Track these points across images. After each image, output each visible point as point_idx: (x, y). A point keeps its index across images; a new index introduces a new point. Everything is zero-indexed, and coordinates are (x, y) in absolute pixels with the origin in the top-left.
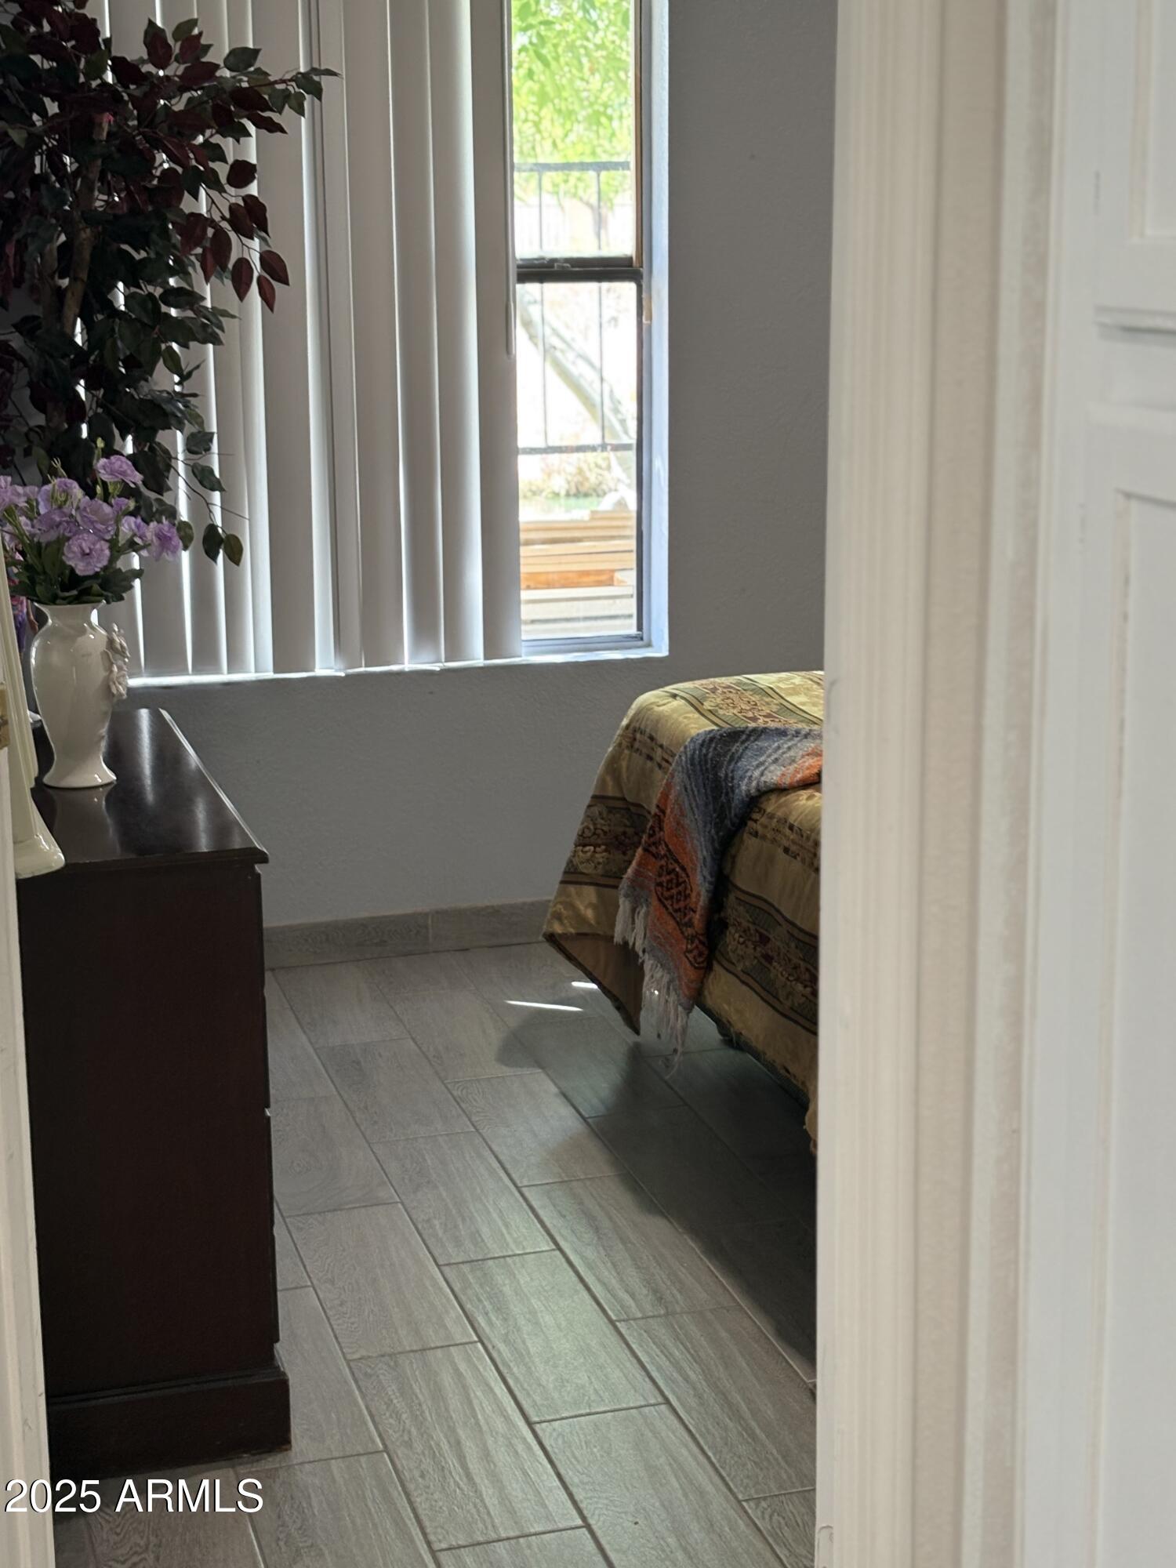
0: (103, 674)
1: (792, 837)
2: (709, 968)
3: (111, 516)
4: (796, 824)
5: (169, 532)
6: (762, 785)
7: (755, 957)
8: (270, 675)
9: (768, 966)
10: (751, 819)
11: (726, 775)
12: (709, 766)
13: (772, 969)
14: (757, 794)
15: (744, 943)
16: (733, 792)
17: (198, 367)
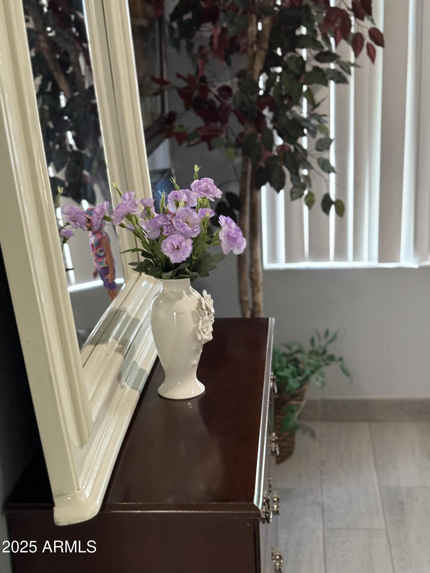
0: (193, 326)
3: (198, 221)
5: (236, 233)
8: (375, 264)
17: (323, 100)
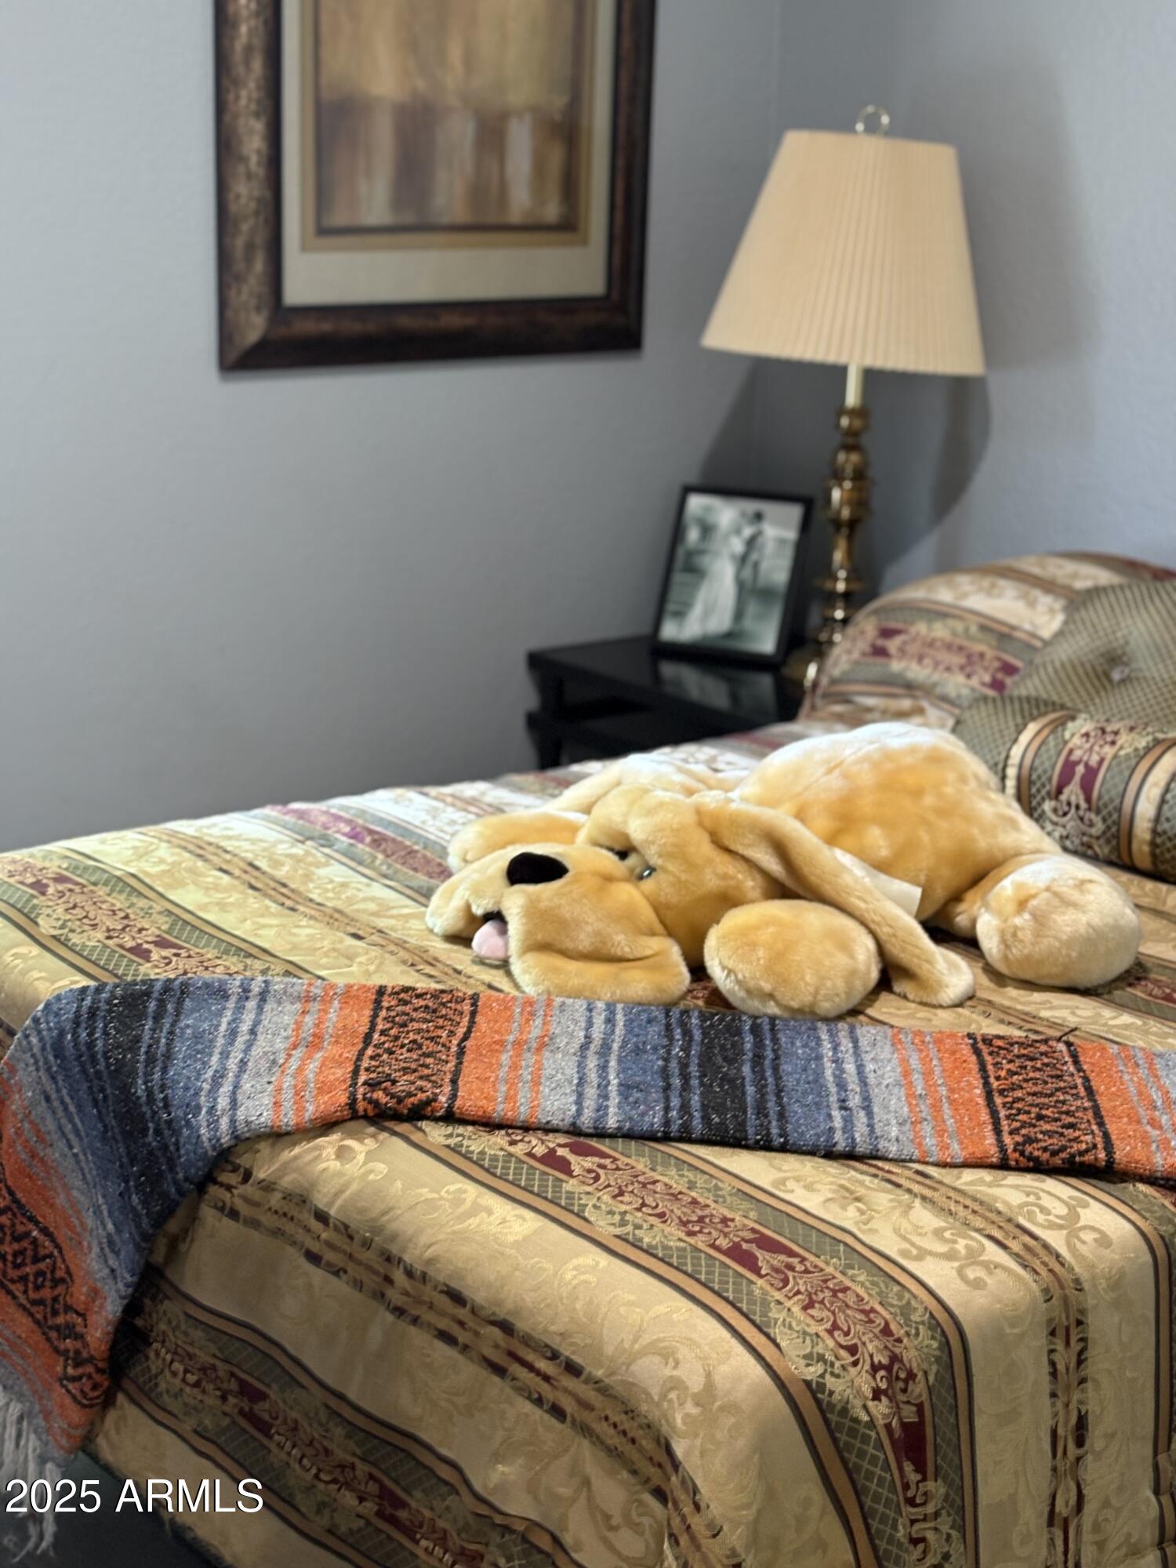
1: (324, 1236)
2: (108, 1402)
4: (332, 1212)
6: (241, 1127)
7: (225, 1414)
9: (265, 1440)
10: (215, 1182)
11: (150, 1092)
12: (102, 1066)
13: (273, 1447)
14: (232, 1142)
15: (197, 1385)
16: (176, 1133)
